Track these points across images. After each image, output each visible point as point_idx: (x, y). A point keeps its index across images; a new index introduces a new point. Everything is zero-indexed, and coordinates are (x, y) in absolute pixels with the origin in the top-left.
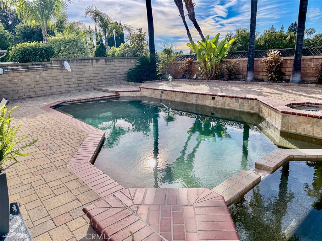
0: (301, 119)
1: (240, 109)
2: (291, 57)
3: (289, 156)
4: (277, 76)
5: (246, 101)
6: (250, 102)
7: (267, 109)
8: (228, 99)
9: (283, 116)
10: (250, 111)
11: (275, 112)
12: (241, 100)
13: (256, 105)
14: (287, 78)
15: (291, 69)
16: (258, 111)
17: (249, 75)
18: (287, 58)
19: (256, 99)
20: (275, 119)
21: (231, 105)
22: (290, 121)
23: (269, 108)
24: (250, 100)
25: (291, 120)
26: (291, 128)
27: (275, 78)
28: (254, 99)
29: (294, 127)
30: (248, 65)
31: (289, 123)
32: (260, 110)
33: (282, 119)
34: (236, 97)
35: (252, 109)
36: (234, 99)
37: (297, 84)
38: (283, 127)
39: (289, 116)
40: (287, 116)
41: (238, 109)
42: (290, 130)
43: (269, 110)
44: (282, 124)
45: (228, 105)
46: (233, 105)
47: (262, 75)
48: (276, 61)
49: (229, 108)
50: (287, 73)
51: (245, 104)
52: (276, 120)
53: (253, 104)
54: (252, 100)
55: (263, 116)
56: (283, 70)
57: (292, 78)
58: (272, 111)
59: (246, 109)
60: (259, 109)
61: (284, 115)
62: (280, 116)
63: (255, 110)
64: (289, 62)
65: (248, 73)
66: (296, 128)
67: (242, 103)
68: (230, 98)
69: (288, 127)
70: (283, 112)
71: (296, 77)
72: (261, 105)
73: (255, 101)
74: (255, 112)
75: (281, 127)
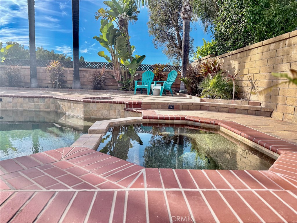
0: (100, 105)
1: (35, 109)
2: (70, 68)
3: (110, 123)
4: (60, 83)
5: (41, 100)
6: (45, 101)
7: (66, 103)
8: (20, 100)
9: (85, 106)
10: (46, 109)
11: (76, 103)
12: (35, 100)
13: (52, 103)
14: (69, 86)
15: (72, 79)
16: (55, 108)
17: (33, 82)
18: (67, 69)
19: (52, 98)
20: (76, 110)
21: (24, 105)
22: (91, 109)
23: (68, 102)
24: (45, 99)
25: (91, 107)
26: (92, 114)
27: (59, 85)
28: (49, 98)
29: (95, 113)
30: (30, 72)
31: (90, 110)
32: (58, 107)
33: (84, 108)
34: (29, 97)
35: (48, 107)
36: (27, 100)
37: (79, 90)
38: (86, 115)
39: (90, 104)
40: (88, 105)
41: (33, 109)
42: (92, 117)
43: (69, 104)
44: (84, 112)
45: (21, 106)
46: (27, 105)
47: (46, 83)
48: (59, 69)
49: (23, 109)
50: (68, 82)
51: (40, 103)
52: (78, 110)
53: (49, 102)
54: (47, 99)
55: (62, 112)
56: (65, 79)
57: (74, 85)
58: (73, 104)
59: (42, 108)
60: (56, 106)
61: (85, 104)
62: (82, 105)
63: (53, 108)
64: (69, 72)
65: (32, 80)
66: (97, 114)
67: (36, 102)
68: (22, 98)
69: (90, 114)
70: (84, 102)
71: (77, 84)
72: (59, 102)
73: (51, 99)
74: (52, 110)
75: (84, 115)
